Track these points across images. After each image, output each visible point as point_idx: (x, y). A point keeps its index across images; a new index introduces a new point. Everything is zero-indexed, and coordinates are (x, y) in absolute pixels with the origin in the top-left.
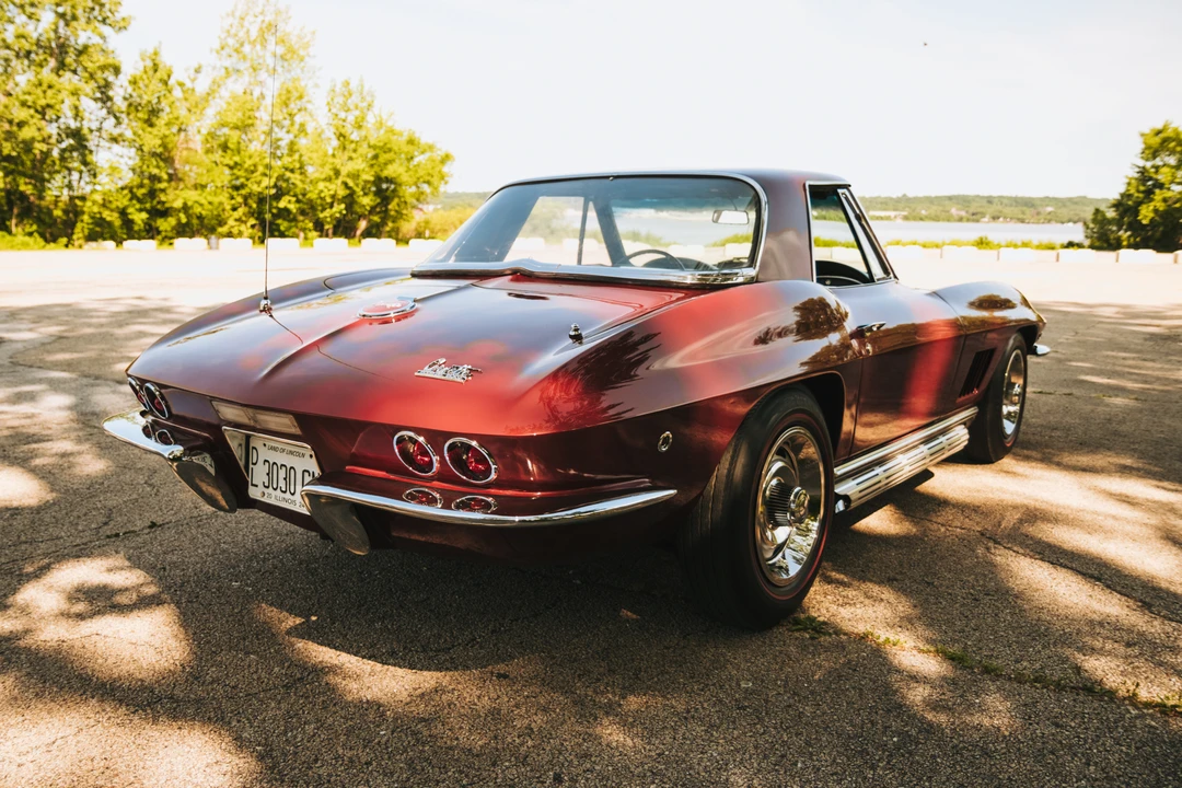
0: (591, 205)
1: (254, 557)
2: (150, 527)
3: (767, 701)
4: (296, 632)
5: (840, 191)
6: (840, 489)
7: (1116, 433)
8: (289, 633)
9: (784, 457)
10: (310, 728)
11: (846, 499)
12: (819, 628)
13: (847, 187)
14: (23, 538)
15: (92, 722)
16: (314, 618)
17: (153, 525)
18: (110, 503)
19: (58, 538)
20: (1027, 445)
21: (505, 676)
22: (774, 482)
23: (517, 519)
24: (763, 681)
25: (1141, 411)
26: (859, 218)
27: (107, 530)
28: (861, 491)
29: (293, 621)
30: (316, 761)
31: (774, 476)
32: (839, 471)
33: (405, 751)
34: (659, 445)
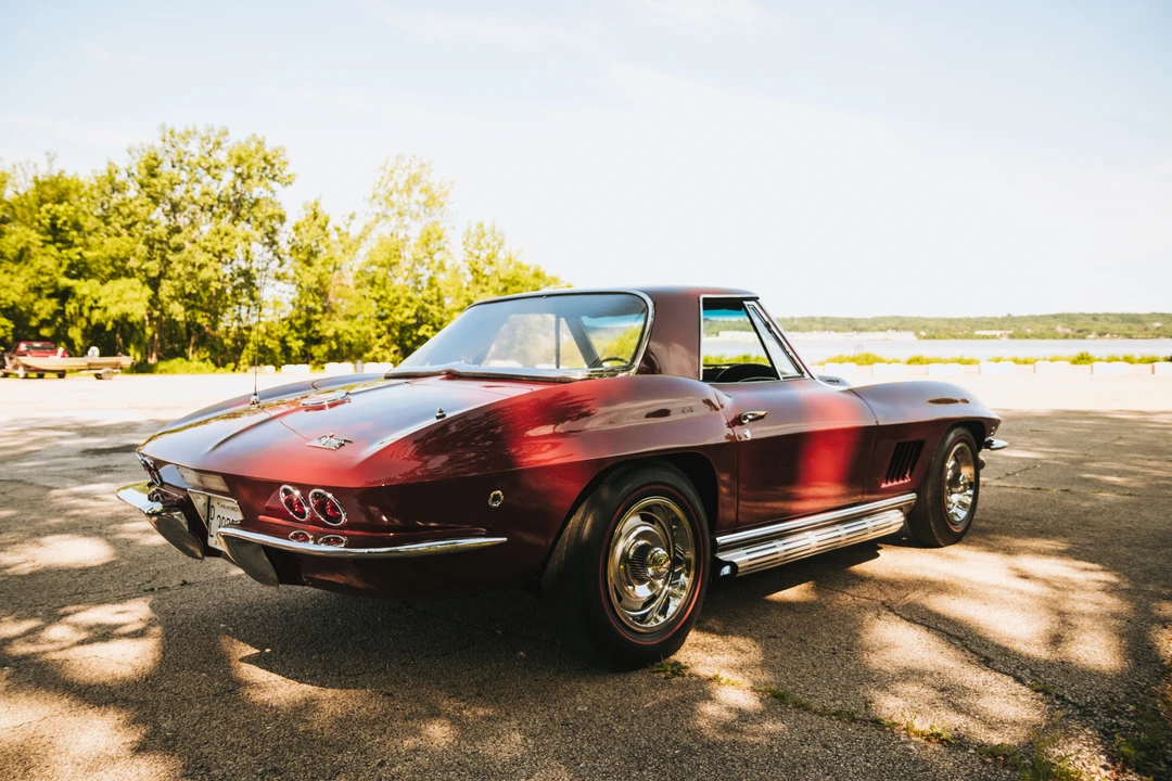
1: (250, 607)
2: (182, 585)
3: (589, 721)
4: (249, 660)
5: (745, 303)
6: (724, 557)
7: (1085, 524)
8: (242, 660)
9: (653, 523)
10: (214, 723)
11: (733, 565)
12: (678, 669)
13: (755, 299)
14: (80, 591)
15: (57, 713)
16: (268, 650)
17: (185, 583)
18: (159, 568)
19: (106, 591)
20: (983, 532)
21: (389, 695)
22: (641, 542)
23: (366, 551)
24: (599, 707)
25: (1125, 505)
26: (767, 325)
27: (148, 587)
28: (750, 560)
29: (251, 651)
30: (205, 744)
31: (638, 538)
32: (721, 540)
33: (278, 740)
34: (490, 501)
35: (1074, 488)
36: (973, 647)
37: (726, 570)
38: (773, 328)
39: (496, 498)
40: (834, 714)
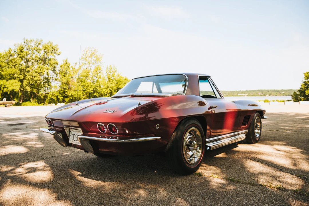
0: (154, 84)
1: (74, 162)
2: (51, 157)
4: (80, 175)
5: (208, 78)
6: (208, 144)
7: (287, 138)
8: (78, 175)
9: (192, 135)
10: (78, 192)
11: (210, 147)
13: (210, 77)
14: (22, 159)
15: (30, 191)
16: (84, 173)
17: (52, 157)
18: (43, 153)
19: (30, 159)
20: (262, 140)
21: (125, 183)
22: (189, 140)
24: (184, 184)
25: (294, 133)
26: (213, 84)
27: (42, 158)
28: (214, 146)
29: (79, 173)
30: (78, 197)
32: (207, 140)
33: (98, 196)
34: (156, 127)
35: (279, 130)
36: (275, 167)
37: (208, 148)
38: (214, 85)
39: (158, 126)
40: (248, 184)
